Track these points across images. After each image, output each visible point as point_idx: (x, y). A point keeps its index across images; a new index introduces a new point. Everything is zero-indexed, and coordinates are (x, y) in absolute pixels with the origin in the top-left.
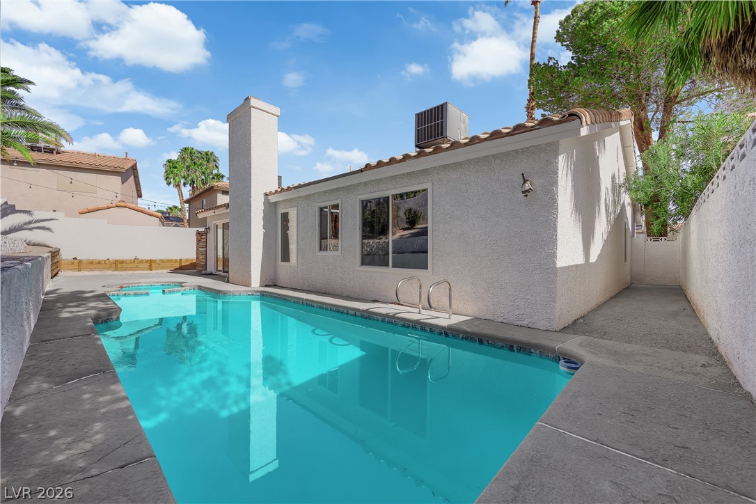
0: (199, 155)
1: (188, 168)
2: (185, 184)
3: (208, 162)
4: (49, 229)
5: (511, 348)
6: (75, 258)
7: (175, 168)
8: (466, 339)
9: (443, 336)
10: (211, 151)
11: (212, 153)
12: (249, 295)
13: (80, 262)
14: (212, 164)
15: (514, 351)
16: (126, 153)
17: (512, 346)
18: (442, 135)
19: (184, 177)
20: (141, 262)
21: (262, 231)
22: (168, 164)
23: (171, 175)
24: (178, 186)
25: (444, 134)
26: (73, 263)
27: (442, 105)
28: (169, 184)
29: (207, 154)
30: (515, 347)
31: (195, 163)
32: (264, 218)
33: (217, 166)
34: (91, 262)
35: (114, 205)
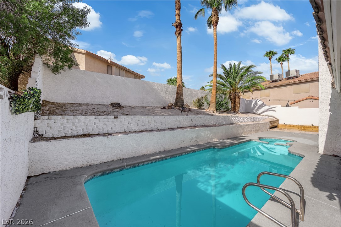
4: (275, 111)
20: (315, 127)
26: (283, 126)
34: (290, 126)
35: (306, 99)
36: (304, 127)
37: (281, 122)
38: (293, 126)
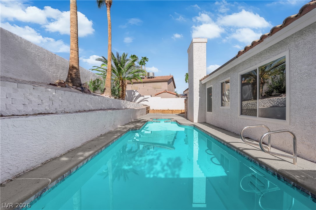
4: (147, 101)
6: (153, 109)
12: (190, 126)
13: (154, 110)
20: (170, 111)
21: (199, 98)
26: (152, 111)
32: (199, 92)
34: (157, 110)
35: (163, 92)
36: (164, 111)
37: (151, 108)
38: (159, 111)
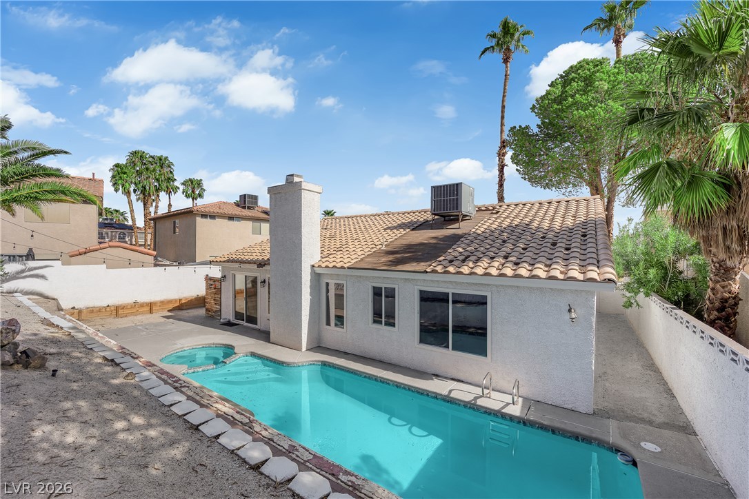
0: (151, 159)
1: (139, 173)
2: (135, 191)
3: (162, 167)
5: (577, 438)
6: (74, 308)
7: (125, 173)
8: (542, 428)
9: (522, 425)
10: (164, 156)
11: (166, 158)
13: (80, 312)
14: (166, 170)
15: (579, 441)
16: (94, 174)
17: (578, 437)
18: (457, 209)
19: (135, 184)
20: (142, 305)
21: (309, 298)
22: (116, 169)
23: (120, 182)
24: (128, 193)
25: (459, 209)
27: (457, 184)
28: (116, 190)
29: (160, 159)
30: (580, 439)
31: (147, 169)
32: (311, 287)
33: (171, 172)
36: (123, 307)
38: (99, 312)
